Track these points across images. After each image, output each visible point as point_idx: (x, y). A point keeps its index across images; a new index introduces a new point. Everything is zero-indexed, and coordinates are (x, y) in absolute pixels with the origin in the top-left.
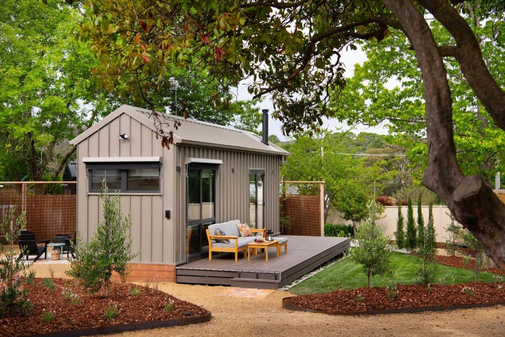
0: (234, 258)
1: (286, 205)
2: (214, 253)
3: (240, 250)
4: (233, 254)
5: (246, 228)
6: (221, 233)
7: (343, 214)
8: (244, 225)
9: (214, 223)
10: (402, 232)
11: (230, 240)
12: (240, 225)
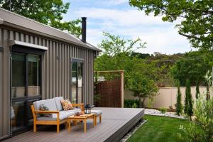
0: (56, 130)
1: (98, 87)
2: (38, 126)
3: (62, 122)
4: (55, 126)
5: (68, 103)
6: (45, 108)
7: (133, 93)
8: (67, 101)
9: (41, 99)
10: (181, 104)
11: (53, 114)
12: (63, 101)
